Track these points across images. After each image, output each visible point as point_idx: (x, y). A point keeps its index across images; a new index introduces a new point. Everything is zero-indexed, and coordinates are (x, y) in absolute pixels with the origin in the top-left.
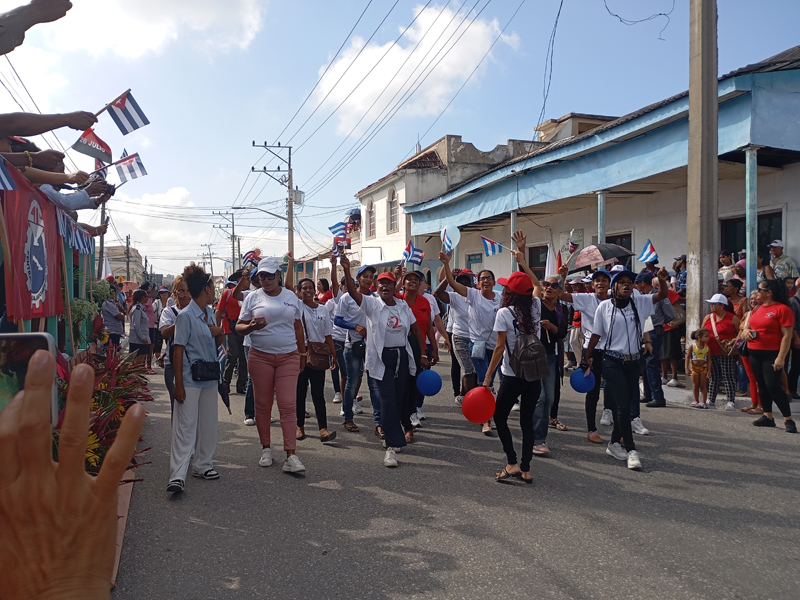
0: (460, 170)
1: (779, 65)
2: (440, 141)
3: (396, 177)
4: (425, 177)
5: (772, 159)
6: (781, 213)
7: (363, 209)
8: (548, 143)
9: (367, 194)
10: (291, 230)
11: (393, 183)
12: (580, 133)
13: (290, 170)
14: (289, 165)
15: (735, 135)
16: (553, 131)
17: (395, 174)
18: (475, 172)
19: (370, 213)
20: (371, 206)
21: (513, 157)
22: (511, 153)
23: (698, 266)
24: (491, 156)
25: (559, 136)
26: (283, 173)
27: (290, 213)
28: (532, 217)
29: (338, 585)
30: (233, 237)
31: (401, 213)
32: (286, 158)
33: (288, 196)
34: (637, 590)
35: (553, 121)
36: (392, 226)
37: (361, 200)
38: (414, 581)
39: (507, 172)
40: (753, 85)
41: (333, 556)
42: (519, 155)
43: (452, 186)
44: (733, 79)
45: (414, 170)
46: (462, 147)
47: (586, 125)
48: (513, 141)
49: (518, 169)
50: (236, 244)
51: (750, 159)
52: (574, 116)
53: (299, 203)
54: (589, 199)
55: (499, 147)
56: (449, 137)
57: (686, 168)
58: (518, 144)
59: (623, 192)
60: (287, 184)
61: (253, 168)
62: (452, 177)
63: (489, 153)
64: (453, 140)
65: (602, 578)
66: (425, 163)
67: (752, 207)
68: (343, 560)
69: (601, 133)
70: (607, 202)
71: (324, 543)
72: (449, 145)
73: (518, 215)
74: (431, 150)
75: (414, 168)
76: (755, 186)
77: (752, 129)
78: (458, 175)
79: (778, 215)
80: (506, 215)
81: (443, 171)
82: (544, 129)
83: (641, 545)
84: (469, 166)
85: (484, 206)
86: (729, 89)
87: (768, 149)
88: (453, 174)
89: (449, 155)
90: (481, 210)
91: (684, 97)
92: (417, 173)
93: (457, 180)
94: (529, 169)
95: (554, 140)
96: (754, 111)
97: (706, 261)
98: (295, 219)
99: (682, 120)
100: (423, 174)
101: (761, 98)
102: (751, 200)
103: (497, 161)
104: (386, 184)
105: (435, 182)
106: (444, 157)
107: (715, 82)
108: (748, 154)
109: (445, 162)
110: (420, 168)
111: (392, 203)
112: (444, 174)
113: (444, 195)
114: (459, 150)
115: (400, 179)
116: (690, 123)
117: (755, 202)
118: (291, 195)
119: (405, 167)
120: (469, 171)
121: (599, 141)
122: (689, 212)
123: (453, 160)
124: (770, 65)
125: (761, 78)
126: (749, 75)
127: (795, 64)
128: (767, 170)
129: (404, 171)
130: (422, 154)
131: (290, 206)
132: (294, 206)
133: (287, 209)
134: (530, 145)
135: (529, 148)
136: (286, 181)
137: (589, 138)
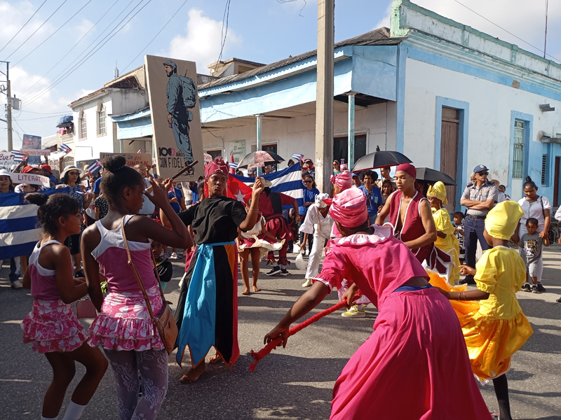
1: (368, 42)
2: (138, 69)
3: (104, 94)
4: (127, 95)
5: (363, 101)
6: (365, 136)
7: (76, 115)
8: (218, 78)
9: (79, 105)
10: (10, 130)
11: (101, 98)
12: (239, 73)
13: (9, 82)
14: (8, 77)
15: (343, 84)
16: (222, 69)
17: (102, 90)
19: (81, 120)
20: (82, 114)
23: (322, 167)
25: (226, 74)
27: (9, 116)
28: (210, 129)
31: (109, 122)
33: (7, 103)
35: (222, 62)
36: (101, 130)
37: (74, 109)
40: (353, 53)
44: (342, 48)
45: (119, 89)
47: (244, 67)
49: (201, 94)
51: (351, 100)
52: (235, 60)
53: (16, 108)
54: (250, 120)
57: (315, 102)
59: (272, 116)
60: (6, 92)
66: (128, 84)
67: (351, 131)
69: (260, 75)
70: (263, 122)
74: (132, 74)
75: (119, 87)
76: (354, 117)
77: (352, 81)
79: (364, 136)
81: (142, 92)
82: (216, 67)
86: (339, 54)
87: (361, 94)
91: (313, 56)
92: (121, 92)
94: (209, 96)
95: (222, 76)
96: (353, 69)
97: (326, 163)
98: (13, 122)
99: (313, 71)
100: (126, 93)
101: (358, 62)
102: (351, 127)
104: (96, 99)
105: (133, 99)
106: (141, 80)
107: (332, 48)
108: (349, 97)
109: (143, 85)
110: (123, 88)
111: (100, 113)
112: (142, 94)
113: (144, 111)
115: (107, 95)
117: (354, 128)
118: (9, 101)
119: (111, 86)
121: (258, 80)
122: (316, 132)
124: (363, 42)
125: (359, 49)
126: (351, 47)
127: (377, 42)
128: (359, 107)
129: (111, 89)
130: (124, 78)
131: (9, 111)
132: (13, 111)
133: (6, 113)
134: (205, 78)
135: (205, 80)
136: (4, 90)
137: (252, 78)
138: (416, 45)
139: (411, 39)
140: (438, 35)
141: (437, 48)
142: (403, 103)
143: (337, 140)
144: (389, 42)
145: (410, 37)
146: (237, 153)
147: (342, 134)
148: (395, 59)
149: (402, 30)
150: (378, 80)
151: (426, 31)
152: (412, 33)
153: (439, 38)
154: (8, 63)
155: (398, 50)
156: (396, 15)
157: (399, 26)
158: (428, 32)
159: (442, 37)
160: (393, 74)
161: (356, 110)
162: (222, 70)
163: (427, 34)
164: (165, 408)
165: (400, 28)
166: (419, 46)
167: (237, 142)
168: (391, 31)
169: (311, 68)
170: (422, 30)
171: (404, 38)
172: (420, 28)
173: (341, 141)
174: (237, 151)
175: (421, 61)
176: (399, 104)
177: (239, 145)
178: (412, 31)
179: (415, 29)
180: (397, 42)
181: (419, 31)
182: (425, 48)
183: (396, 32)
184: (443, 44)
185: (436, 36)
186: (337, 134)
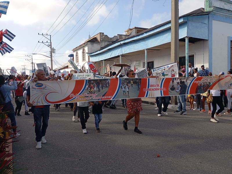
0: (104, 43)
1: (194, 14)
2: (98, 34)
3: (85, 45)
4: (93, 45)
5: (193, 40)
6: (194, 55)
7: (75, 54)
8: (129, 36)
9: (76, 50)
10: (52, 61)
11: (84, 47)
12: (137, 33)
13: (51, 42)
14: (50, 41)
15: (183, 33)
17: (84, 44)
18: (108, 44)
19: (77, 55)
20: (77, 53)
21: (119, 39)
22: (118, 38)
24: (113, 39)
25: (132, 34)
26: (48, 43)
27: (51, 56)
28: (126, 57)
29: (86, 169)
30: (32, 63)
31: (87, 56)
32: (50, 39)
34: (173, 163)
35: (130, 29)
36: (84, 59)
37: (74, 52)
38: (109, 166)
39: (119, 44)
40: (188, 20)
41: (83, 160)
42: (120, 39)
43: (102, 48)
44: (182, 18)
45: (90, 43)
46: (104, 36)
47: (140, 31)
48: (119, 35)
49: (122, 42)
50: (33, 65)
51: (187, 40)
52: (136, 28)
53: (54, 52)
54: (142, 52)
55: (115, 36)
56: (100, 33)
57: (170, 42)
58: (120, 36)
59: (152, 50)
60: (50, 47)
61: (39, 42)
62: (101, 45)
63: (112, 38)
64: (102, 34)
65: (163, 160)
66: (93, 41)
67: (187, 54)
68: (86, 161)
69: (146, 32)
70: (148, 52)
71: (79, 156)
72: (100, 35)
73: (122, 56)
74: (95, 37)
75: (90, 42)
76: (188, 48)
77: (187, 32)
78: (103, 44)
79: (193, 56)
80: (119, 56)
81: (99, 43)
82: (128, 31)
83: (171, 149)
84: (106, 42)
85: (112, 53)
86: (181, 21)
87: (191, 38)
88: (102, 44)
89: (100, 39)
90: (111, 55)
91: (169, 22)
93: (103, 46)
94: (125, 43)
95: (130, 34)
96: (188, 27)
98: (53, 57)
99: (169, 29)
100: (93, 44)
101: (190, 23)
102: (187, 52)
103: (114, 40)
104: (82, 47)
105: (96, 46)
106: (99, 39)
107: (178, 18)
108: (186, 39)
109: (99, 40)
110: (92, 42)
111: (83, 52)
113: (100, 50)
114: (103, 37)
115: (86, 45)
116: (171, 30)
117: (188, 52)
118: (51, 50)
119: (87, 42)
120: (106, 43)
121: (145, 35)
122: (171, 55)
123: (102, 40)
124: (192, 14)
125: (190, 18)
126: (186, 17)
127: (198, 14)
128: (190, 44)
129: (87, 43)
130: (92, 38)
131: (51, 53)
132: (53, 53)
133: (50, 54)
134: (123, 36)
135: (123, 37)
136: (50, 46)
137: (142, 34)
138: (217, 14)
139: (215, 12)
140: (228, 9)
141: (227, 15)
142: (211, 40)
143: (180, 58)
144: (204, 14)
145: (214, 11)
146: (137, 66)
147: (183, 55)
148: (207, 21)
149: (210, 8)
150: (199, 30)
151: (222, 7)
152: (215, 9)
153: (228, 10)
154: (50, 35)
155: (209, 17)
156: (207, 2)
157: (209, 6)
158: (223, 8)
159: (230, 10)
160: (206, 28)
161: (189, 45)
162: (130, 32)
163: (222, 9)
164: (109, 171)
165: (209, 7)
166: (219, 15)
167: (137, 61)
168: (205, 9)
169: (168, 28)
170: (220, 7)
171: (211, 12)
172: (219, 7)
173: (182, 59)
174: (137, 65)
175: (220, 21)
176: (209, 41)
177: (137, 63)
178: (215, 8)
179: (216, 7)
180: (208, 13)
181: (218, 8)
182: (221, 15)
183: (207, 9)
184: (230, 13)
185: (226, 10)
186: (180, 56)
